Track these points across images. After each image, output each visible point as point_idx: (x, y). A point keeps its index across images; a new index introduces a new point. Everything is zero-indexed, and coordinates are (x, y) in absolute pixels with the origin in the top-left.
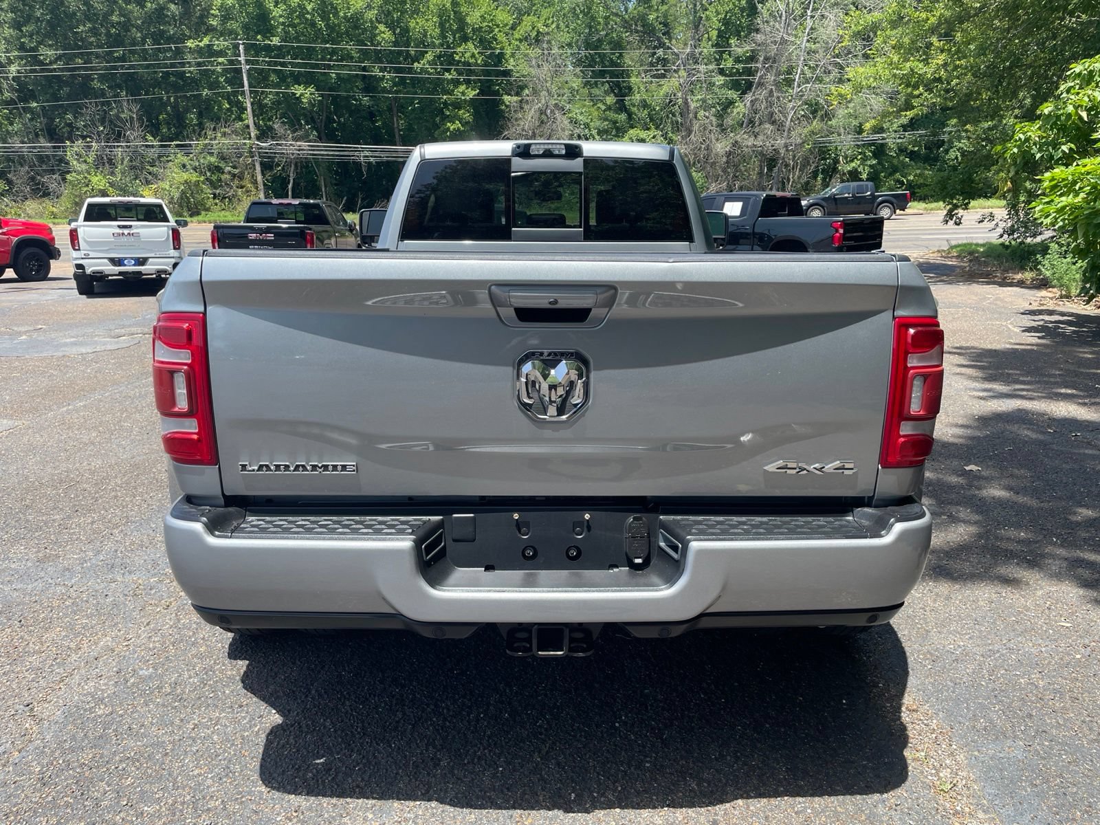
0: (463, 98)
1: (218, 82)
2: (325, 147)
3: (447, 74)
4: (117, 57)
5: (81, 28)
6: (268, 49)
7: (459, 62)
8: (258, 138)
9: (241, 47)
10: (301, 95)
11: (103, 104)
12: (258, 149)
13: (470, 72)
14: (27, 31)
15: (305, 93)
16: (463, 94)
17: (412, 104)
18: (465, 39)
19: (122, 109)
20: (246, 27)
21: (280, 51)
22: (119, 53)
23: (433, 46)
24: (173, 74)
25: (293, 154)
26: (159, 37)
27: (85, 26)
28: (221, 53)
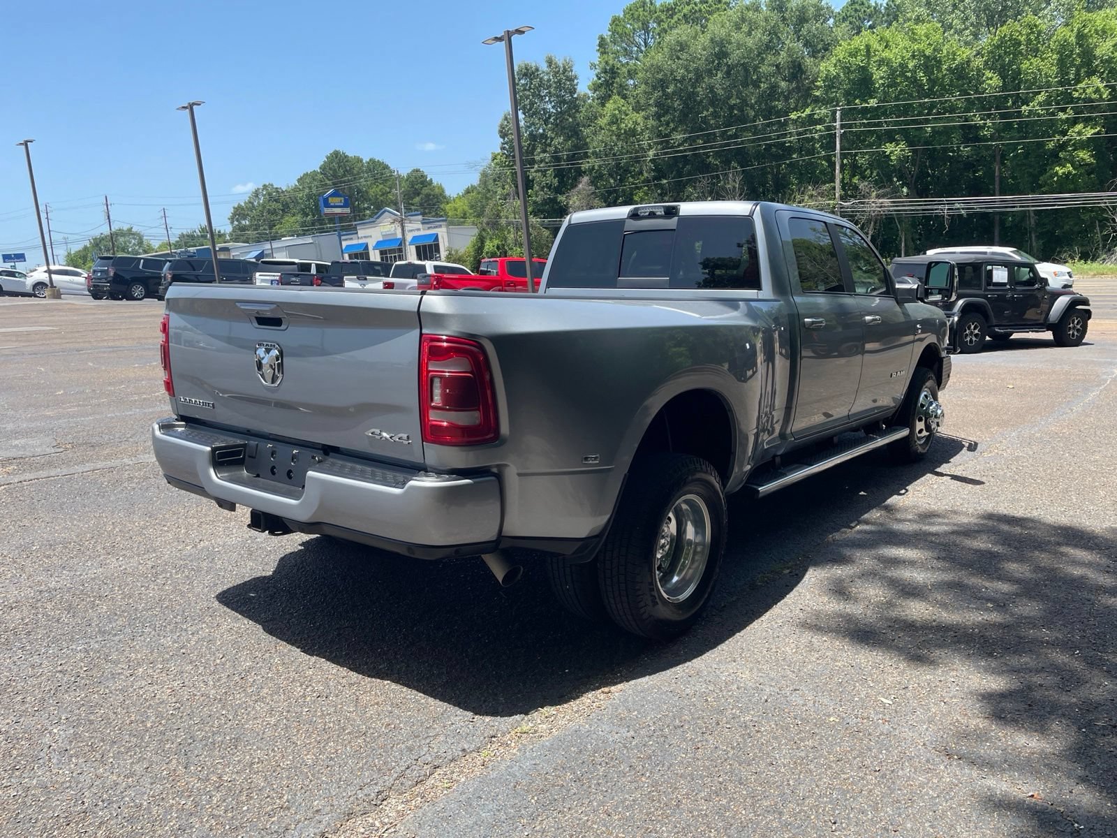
0: (1078, 138)
1: (814, 148)
2: (910, 202)
3: (1060, 114)
4: (730, 135)
5: (705, 112)
6: (865, 111)
7: (1079, 99)
8: (842, 198)
9: (838, 114)
10: (891, 153)
11: (713, 177)
12: (841, 208)
13: (1093, 109)
14: (665, 121)
15: (895, 150)
16: (1079, 133)
17: (1016, 149)
18: (1090, 74)
19: (728, 180)
20: (847, 94)
21: (875, 112)
22: (732, 130)
23: (1049, 85)
24: (774, 145)
25: (874, 211)
26: (769, 112)
27: (708, 111)
28: (820, 121)
